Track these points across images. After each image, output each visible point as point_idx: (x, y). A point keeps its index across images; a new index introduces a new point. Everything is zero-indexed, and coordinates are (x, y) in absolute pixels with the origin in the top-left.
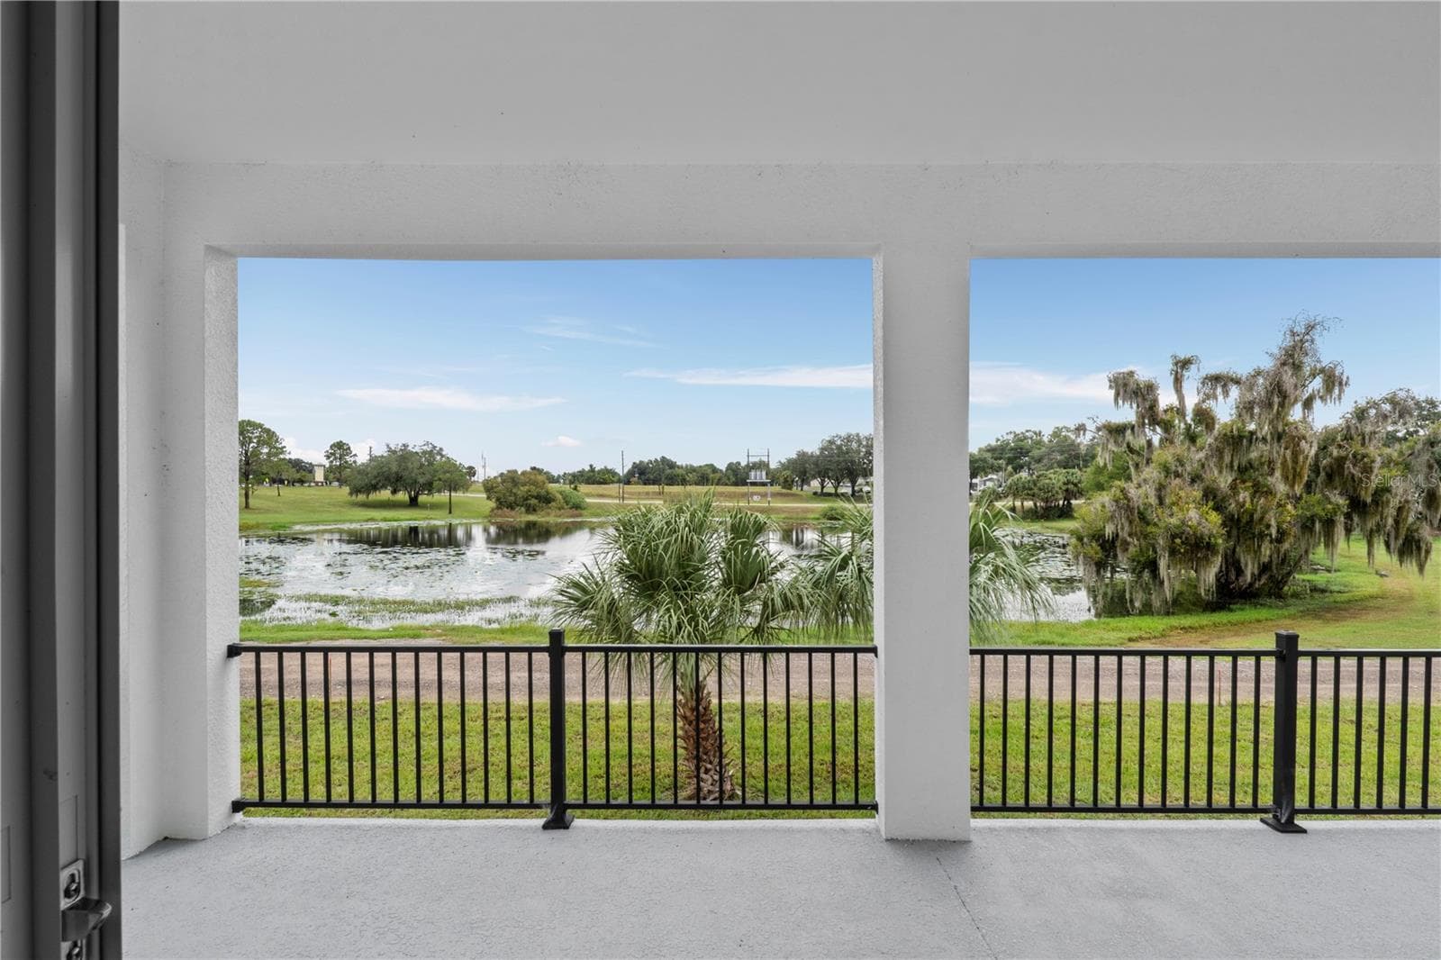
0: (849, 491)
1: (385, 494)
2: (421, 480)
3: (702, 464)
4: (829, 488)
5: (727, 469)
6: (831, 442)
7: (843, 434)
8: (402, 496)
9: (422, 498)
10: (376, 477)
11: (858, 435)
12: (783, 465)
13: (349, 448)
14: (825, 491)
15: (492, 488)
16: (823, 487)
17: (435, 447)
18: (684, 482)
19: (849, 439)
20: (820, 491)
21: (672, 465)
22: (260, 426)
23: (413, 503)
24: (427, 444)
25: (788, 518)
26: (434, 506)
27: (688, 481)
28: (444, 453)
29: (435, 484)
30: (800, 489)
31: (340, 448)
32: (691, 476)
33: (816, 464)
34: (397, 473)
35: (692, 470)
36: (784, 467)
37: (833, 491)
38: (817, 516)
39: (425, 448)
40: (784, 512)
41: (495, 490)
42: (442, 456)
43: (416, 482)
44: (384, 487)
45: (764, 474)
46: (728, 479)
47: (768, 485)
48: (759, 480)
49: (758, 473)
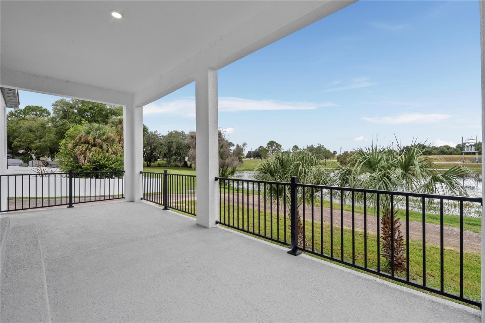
3: (441, 146)
5: (457, 147)
13: (298, 147)
15: (339, 158)
17: (321, 145)
22: (275, 142)
24: (319, 144)
27: (433, 154)
28: (324, 147)
29: (321, 157)
35: (435, 148)
39: (318, 146)
41: (340, 158)
42: (324, 148)
45: (473, 148)
46: (458, 152)
47: (477, 153)
48: (469, 151)
49: (469, 148)
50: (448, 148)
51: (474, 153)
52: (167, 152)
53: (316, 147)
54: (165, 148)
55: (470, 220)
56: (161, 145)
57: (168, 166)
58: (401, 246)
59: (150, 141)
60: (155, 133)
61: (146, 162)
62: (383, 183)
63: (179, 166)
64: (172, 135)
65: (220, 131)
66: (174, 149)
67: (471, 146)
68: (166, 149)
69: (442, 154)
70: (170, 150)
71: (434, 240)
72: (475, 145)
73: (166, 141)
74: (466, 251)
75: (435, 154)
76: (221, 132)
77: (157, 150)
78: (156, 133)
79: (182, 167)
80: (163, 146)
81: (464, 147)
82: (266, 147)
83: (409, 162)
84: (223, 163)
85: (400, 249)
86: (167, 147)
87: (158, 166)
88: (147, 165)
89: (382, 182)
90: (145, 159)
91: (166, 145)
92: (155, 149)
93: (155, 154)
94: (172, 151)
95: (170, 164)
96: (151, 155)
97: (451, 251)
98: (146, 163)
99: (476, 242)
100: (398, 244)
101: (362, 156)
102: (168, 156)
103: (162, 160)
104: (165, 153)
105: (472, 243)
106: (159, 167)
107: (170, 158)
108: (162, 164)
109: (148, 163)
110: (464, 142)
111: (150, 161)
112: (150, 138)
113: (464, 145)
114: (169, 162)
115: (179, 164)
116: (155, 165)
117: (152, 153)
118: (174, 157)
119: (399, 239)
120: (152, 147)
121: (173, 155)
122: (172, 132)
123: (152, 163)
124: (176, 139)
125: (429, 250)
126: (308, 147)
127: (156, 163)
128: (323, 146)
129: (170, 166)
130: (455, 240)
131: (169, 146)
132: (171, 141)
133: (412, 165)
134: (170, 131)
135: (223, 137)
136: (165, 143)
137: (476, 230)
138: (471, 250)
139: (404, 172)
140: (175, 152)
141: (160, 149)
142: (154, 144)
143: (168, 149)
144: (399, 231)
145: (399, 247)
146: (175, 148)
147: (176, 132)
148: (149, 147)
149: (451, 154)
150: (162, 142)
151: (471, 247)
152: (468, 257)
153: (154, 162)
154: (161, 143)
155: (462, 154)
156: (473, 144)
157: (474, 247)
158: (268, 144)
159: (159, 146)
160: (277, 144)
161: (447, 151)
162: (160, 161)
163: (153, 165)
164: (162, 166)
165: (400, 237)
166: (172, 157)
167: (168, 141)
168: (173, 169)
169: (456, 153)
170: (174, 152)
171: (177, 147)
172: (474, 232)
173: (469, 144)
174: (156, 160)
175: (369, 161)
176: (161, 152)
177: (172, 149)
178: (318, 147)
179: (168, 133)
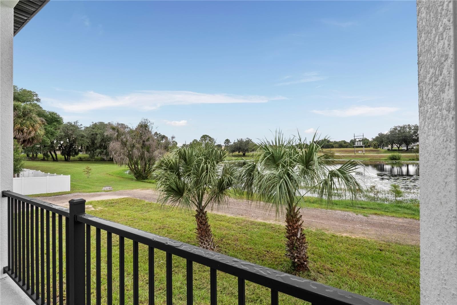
0: (405, 148)
1: (237, 153)
2: (245, 149)
4: (395, 147)
5: (350, 142)
6: (395, 129)
7: (401, 125)
8: (241, 153)
9: (247, 154)
10: (234, 148)
11: (409, 125)
12: (374, 139)
13: (229, 141)
14: (393, 149)
16: (392, 147)
17: (249, 139)
18: (333, 147)
19: (404, 127)
20: (391, 149)
21: (329, 141)
22: (208, 136)
23: (244, 155)
24: (247, 138)
25: (371, 159)
26: (248, 156)
29: (249, 150)
30: (382, 148)
31: (227, 141)
32: (335, 145)
33: (388, 138)
34: (239, 147)
35: (336, 143)
36: (374, 140)
37: (397, 149)
38: (386, 159)
40: (371, 157)
42: (252, 142)
43: (244, 149)
44: (236, 151)
45: (361, 143)
46: (351, 146)
47: (364, 147)
48: (359, 145)
49: (359, 143)
50: (345, 142)
51: (362, 147)
52: (90, 145)
53: (245, 141)
54: (88, 140)
55: (361, 204)
56: (82, 137)
57: (91, 160)
58: (303, 245)
59: (68, 132)
60: (74, 123)
61: (63, 155)
62: (284, 181)
63: (105, 159)
64: (96, 126)
65: (146, 123)
66: (98, 141)
67: (360, 141)
68: (88, 142)
69: (341, 148)
70: (93, 143)
71: (334, 227)
72: (362, 140)
73: (88, 132)
74: (359, 237)
75: (336, 147)
76: (148, 124)
77: (77, 142)
78: (76, 123)
79: (108, 161)
80: (85, 139)
81: (355, 142)
82: (200, 141)
83: (310, 157)
84: (149, 157)
85: (302, 248)
86: (90, 140)
87: (79, 160)
88: (64, 159)
89: (282, 180)
90: (62, 152)
91: (89, 137)
92: (74, 141)
93: (75, 147)
94: (96, 144)
95: (94, 158)
96: (70, 148)
97: (347, 238)
98: (64, 157)
99: (366, 226)
100: (300, 243)
101: (266, 150)
102: (91, 149)
103: (85, 153)
104: (87, 146)
105: (363, 228)
106: (81, 161)
107: (93, 151)
108: (85, 158)
109: (66, 157)
110: (356, 138)
111: (69, 155)
112: (68, 129)
113: (355, 140)
114: (92, 156)
115: (105, 157)
116: (75, 159)
117: (71, 145)
118: (98, 150)
119: (302, 237)
120: (71, 139)
121: (97, 148)
122: (96, 123)
123: (71, 157)
124: (100, 131)
125: (330, 239)
126: (238, 141)
127: (76, 157)
128: (251, 140)
129: (93, 160)
130: (350, 226)
131: (93, 139)
132: (95, 133)
133: (312, 161)
134: (94, 123)
135: (150, 129)
136: (88, 135)
137: (365, 214)
138: (363, 235)
139: (305, 169)
140: (100, 144)
141: (80, 142)
142: (73, 136)
143: (91, 142)
144: (301, 229)
145: (302, 246)
146: (100, 140)
147: (102, 124)
148: (67, 140)
149: (347, 147)
150: (83, 133)
151: (362, 232)
152: (360, 244)
153: (74, 156)
154: (82, 135)
155: (354, 147)
156: (361, 139)
157: (365, 232)
158: (202, 137)
159: (80, 138)
160: (210, 137)
161: (344, 144)
162: (81, 155)
163: (73, 159)
164: (84, 160)
165: (302, 235)
166: (96, 150)
167: (92, 133)
168: (98, 163)
169: (350, 146)
170: (98, 145)
171: (103, 140)
172: (364, 216)
173: (359, 140)
174: (77, 154)
175: (273, 156)
176: (82, 145)
177: (96, 142)
178: (247, 141)
179: (91, 124)
